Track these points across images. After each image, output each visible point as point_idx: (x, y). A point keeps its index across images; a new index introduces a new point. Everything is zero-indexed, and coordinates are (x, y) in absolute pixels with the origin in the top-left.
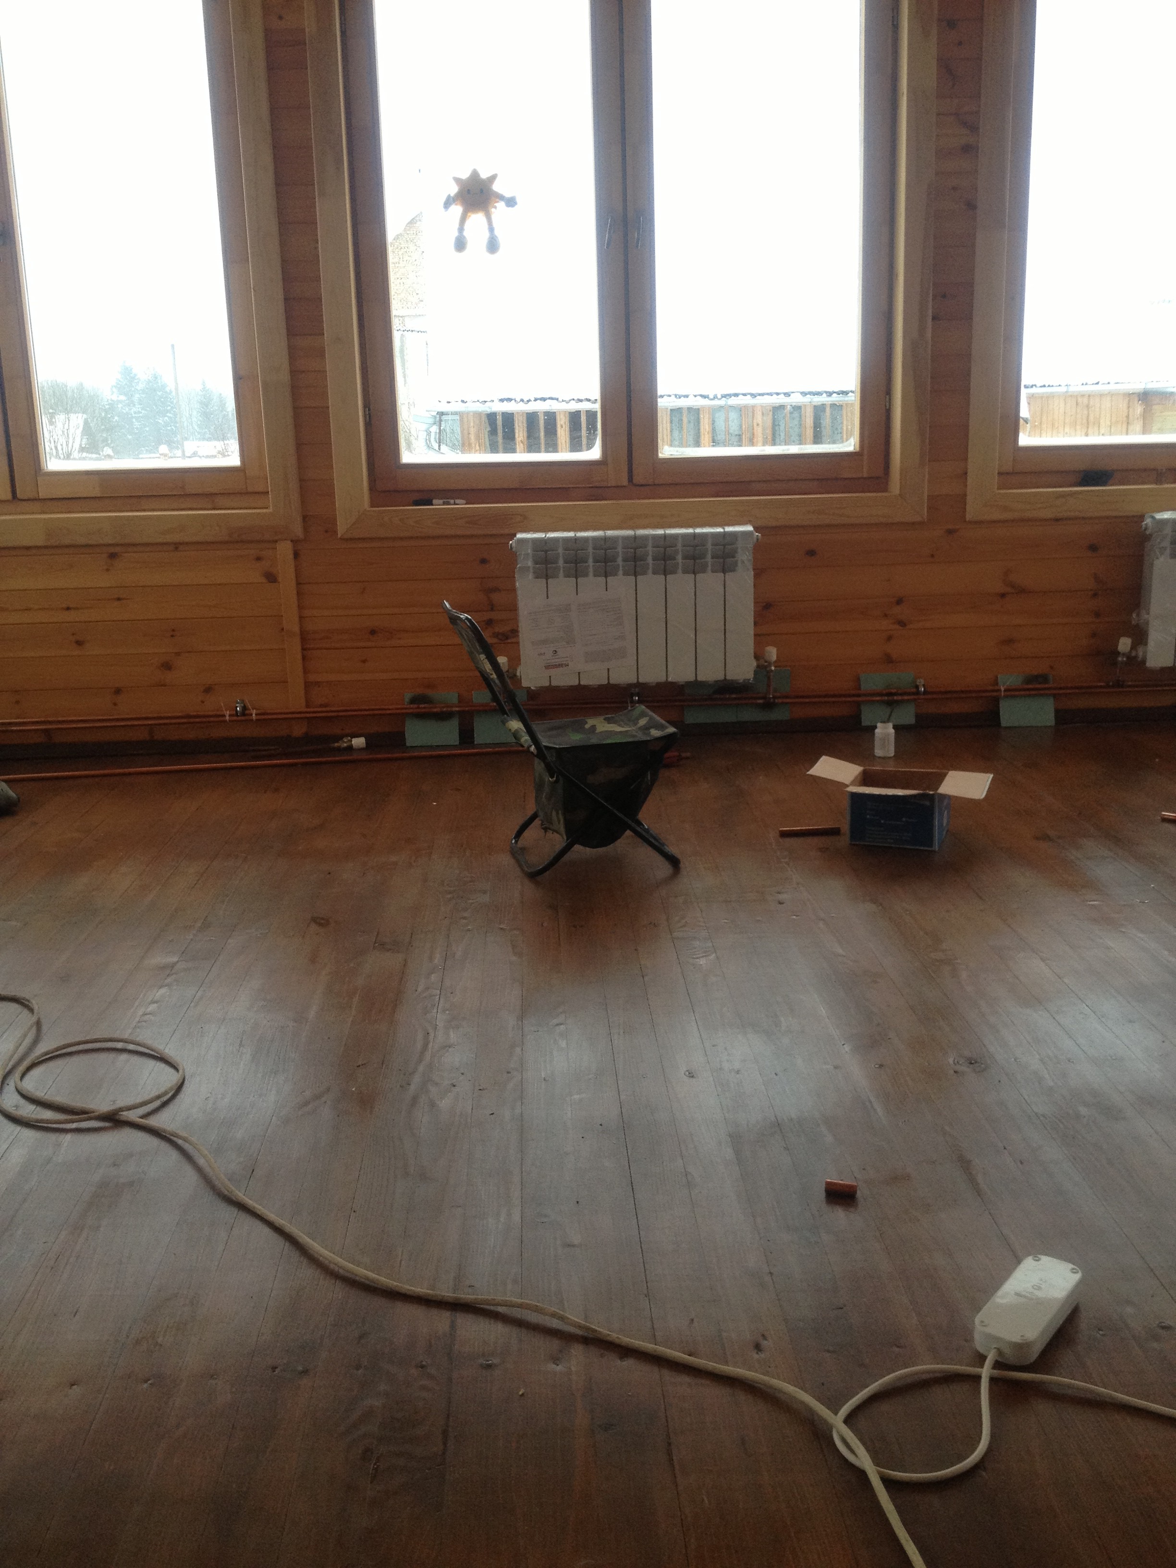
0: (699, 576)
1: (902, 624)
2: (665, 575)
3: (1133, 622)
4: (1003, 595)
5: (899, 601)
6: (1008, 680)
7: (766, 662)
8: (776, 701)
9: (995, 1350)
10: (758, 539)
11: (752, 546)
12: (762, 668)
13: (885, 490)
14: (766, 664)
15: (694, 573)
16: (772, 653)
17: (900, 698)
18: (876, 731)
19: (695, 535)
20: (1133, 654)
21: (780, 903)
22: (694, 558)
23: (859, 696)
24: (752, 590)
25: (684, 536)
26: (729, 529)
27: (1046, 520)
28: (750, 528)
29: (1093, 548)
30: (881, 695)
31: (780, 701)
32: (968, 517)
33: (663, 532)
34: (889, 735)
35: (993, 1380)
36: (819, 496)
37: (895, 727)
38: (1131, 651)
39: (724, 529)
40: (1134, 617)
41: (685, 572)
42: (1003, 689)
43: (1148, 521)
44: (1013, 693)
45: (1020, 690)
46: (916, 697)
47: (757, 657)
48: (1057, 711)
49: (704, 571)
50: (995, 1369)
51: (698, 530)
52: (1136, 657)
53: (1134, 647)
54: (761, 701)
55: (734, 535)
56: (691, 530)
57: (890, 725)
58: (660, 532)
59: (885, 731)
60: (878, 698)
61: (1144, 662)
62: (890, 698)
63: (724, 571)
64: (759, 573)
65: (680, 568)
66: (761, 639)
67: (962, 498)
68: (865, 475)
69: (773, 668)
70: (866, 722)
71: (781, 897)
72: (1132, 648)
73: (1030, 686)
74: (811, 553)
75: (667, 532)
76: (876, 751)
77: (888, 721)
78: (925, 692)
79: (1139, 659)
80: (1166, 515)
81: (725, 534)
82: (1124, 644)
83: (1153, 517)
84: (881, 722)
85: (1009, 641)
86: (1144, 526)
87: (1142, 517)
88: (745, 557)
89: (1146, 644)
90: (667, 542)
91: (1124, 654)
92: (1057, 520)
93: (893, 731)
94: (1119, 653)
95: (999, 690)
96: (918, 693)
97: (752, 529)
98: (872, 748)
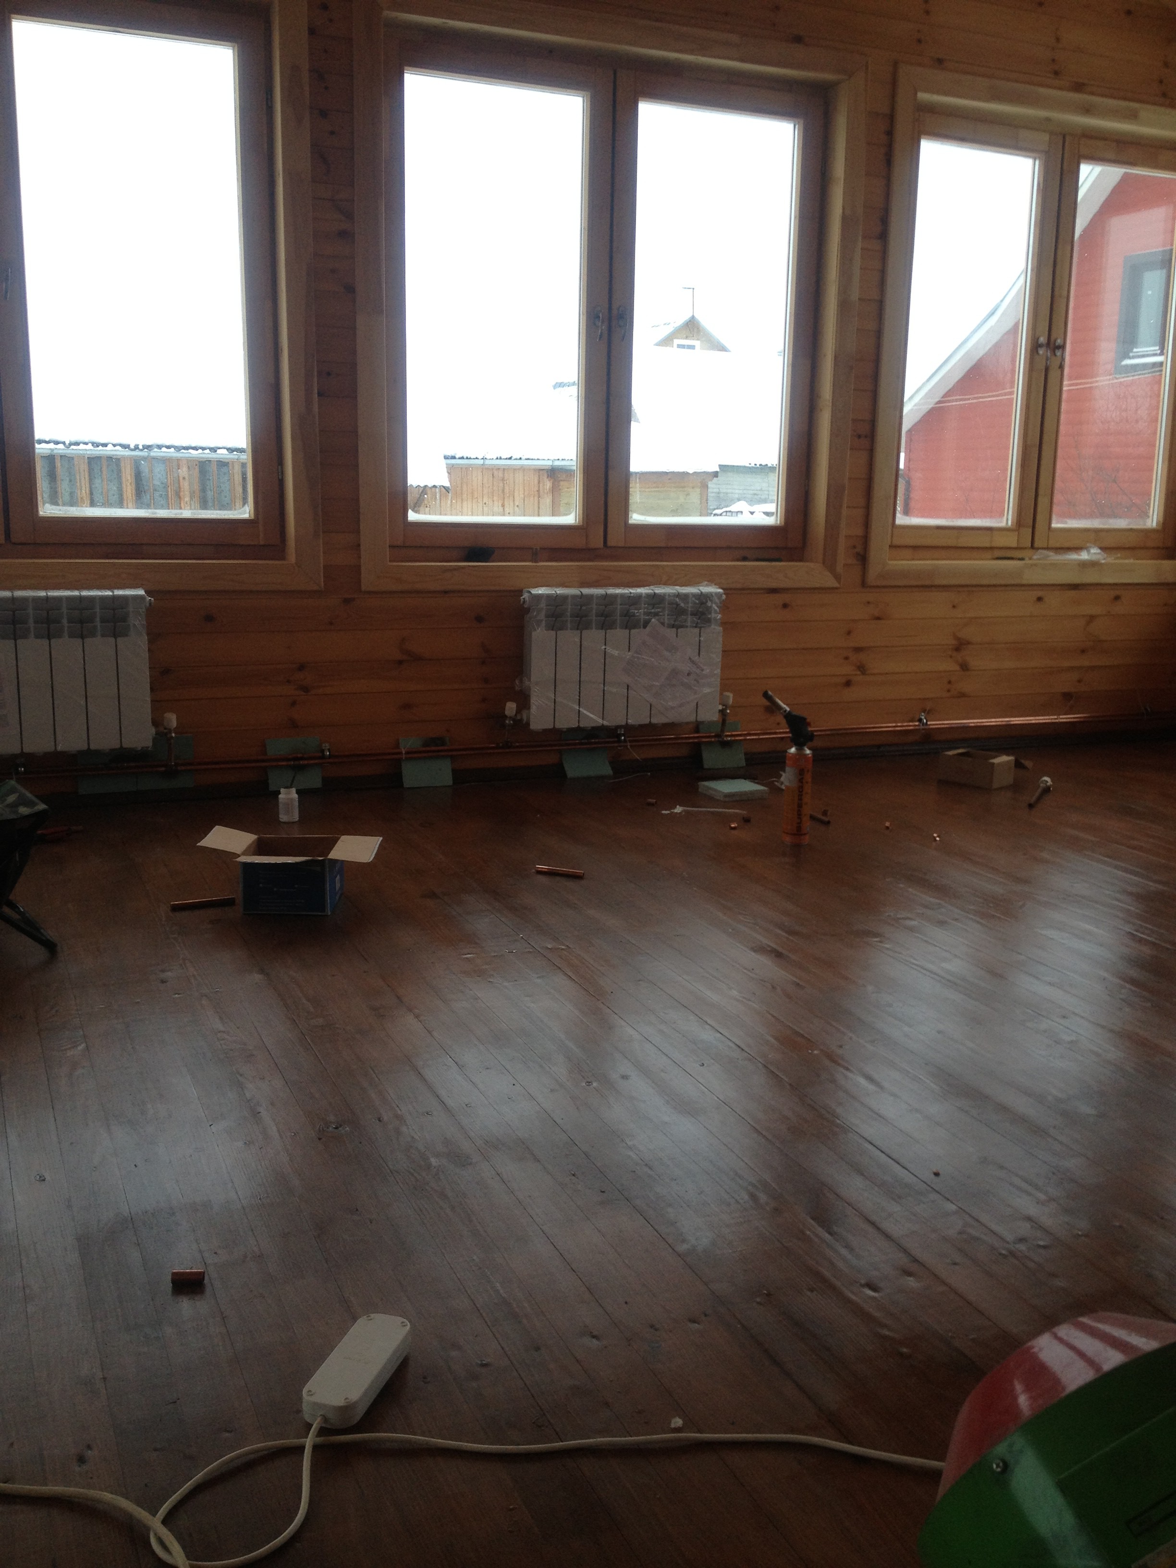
0: (88, 641)
1: (305, 689)
2: (49, 640)
3: (517, 688)
4: (400, 662)
5: (301, 668)
6: (409, 743)
7: (165, 729)
8: (179, 768)
9: (321, 1417)
10: (150, 604)
11: (144, 610)
12: (162, 735)
13: (283, 558)
14: (165, 731)
15: (82, 637)
16: (172, 720)
17: (306, 762)
18: (280, 796)
19: (81, 599)
20: (519, 717)
21: (163, 982)
22: (81, 622)
23: (263, 761)
24: (146, 655)
25: (69, 599)
26: (119, 592)
27: (434, 592)
28: (141, 592)
29: (479, 619)
30: (288, 760)
31: (183, 768)
32: (363, 588)
33: (45, 594)
34: (292, 800)
35: (316, 1448)
36: (214, 561)
37: (298, 792)
38: (516, 715)
39: (113, 592)
40: (517, 683)
41: (71, 635)
42: (404, 752)
43: (526, 596)
44: (413, 756)
45: (420, 752)
46: (321, 761)
47: (155, 723)
48: (454, 771)
49: (93, 634)
50: (320, 1436)
51: (85, 593)
52: (521, 720)
53: (519, 711)
54: (163, 769)
55: (125, 598)
56: (76, 593)
57: (294, 790)
58: (42, 594)
59: (288, 796)
60: (284, 763)
61: (528, 724)
62: (297, 763)
63: (115, 636)
64: (154, 638)
65: (66, 632)
66: (158, 706)
67: (358, 568)
68: (262, 543)
69: (173, 735)
70: (272, 788)
71: (163, 975)
72: (517, 713)
73: (428, 749)
74: (209, 618)
75: (49, 594)
76: (281, 816)
77: (291, 787)
78: (330, 756)
79: (524, 722)
80: (541, 591)
81: (114, 598)
82: (511, 708)
83: (530, 592)
84: (285, 788)
85: (407, 706)
86: (522, 600)
87: (520, 592)
88: (137, 622)
89: (529, 708)
90: (49, 606)
91: (510, 717)
92: (446, 592)
93: (296, 796)
94: (506, 716)
95: (401, 753)
96: (323, 757)
97: (144, 593)
98: (278, 814)
